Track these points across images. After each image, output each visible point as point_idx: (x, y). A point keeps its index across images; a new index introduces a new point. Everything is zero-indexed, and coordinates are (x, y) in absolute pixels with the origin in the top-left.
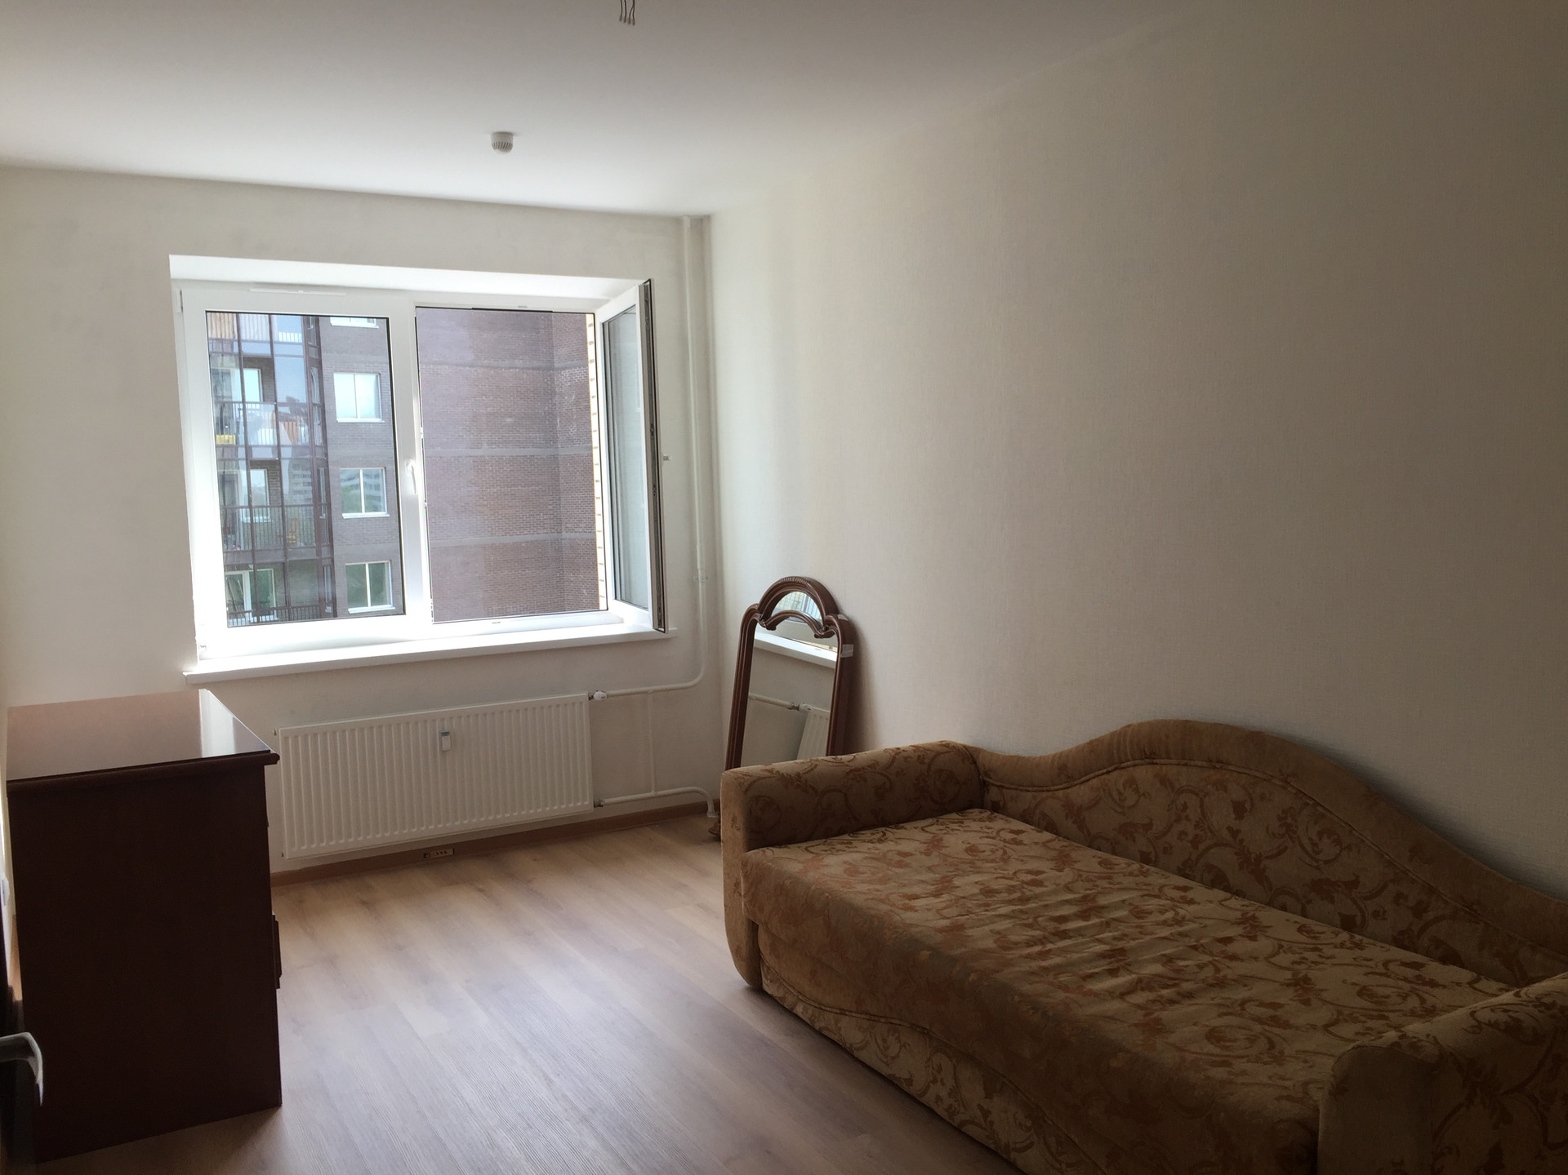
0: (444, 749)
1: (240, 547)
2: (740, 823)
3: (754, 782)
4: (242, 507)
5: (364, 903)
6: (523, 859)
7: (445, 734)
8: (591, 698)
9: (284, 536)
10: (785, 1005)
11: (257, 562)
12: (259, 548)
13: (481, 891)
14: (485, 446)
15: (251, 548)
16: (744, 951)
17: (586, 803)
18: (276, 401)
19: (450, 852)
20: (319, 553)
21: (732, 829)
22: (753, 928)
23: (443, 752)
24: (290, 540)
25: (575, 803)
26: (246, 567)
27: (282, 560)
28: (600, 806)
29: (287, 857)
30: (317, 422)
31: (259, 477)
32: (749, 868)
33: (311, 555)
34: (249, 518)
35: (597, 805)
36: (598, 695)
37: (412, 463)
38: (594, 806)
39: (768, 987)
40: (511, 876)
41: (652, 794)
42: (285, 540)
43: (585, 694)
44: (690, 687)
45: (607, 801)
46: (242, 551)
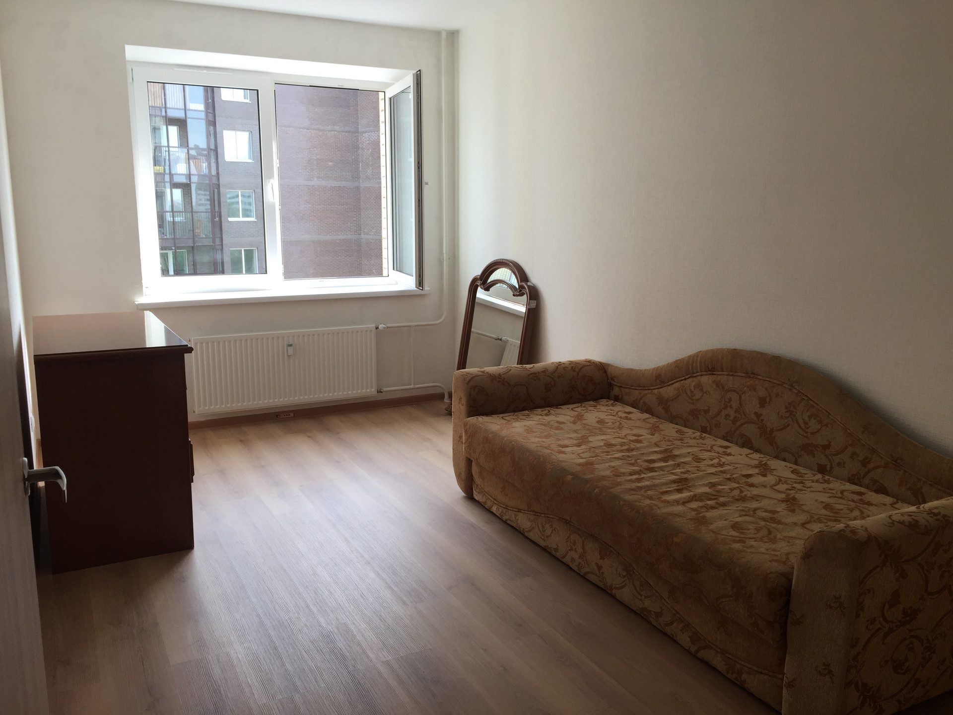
0: (289, 354)
1: (166, 236)
2: (464, 401)
3: (474, 377)
4: (168, 212)
5: (241, 441)
6: (334, 420)
7: (291, 345)
8: (377, 328)
9: (193, 230)
10: (486, 506)
11: (177, 245)
12: (178, 237)
13: (309, 437)
14: (316, 179)
15: (173, 237)
16: (463, 476)
17: (373, 390)
18: (188, 146)
19: (292, 415)
20: (214, 241)
21: (458, 406)
22: (469, 462)
23: (289, 356)
24: (196, 232)
25: (366, 390)
26: (170, 249)
27: (192, 245)
28: (381, 392)
29: (197, 412)
30: (213, 160)
31: (178, 194)
32: (468, 427)
33: (208, 242)
34: (172, 219)
35: (379, 392)
36: (381, 326)
37: (271, 181)
38: (377, 392)
39: (477, 496)
40: (327, 430)
41: (412, 386)
42: (193, 233)
43: (373, 326)
44: (438, 324)
45: (386, 389)
46: (167, 239)
